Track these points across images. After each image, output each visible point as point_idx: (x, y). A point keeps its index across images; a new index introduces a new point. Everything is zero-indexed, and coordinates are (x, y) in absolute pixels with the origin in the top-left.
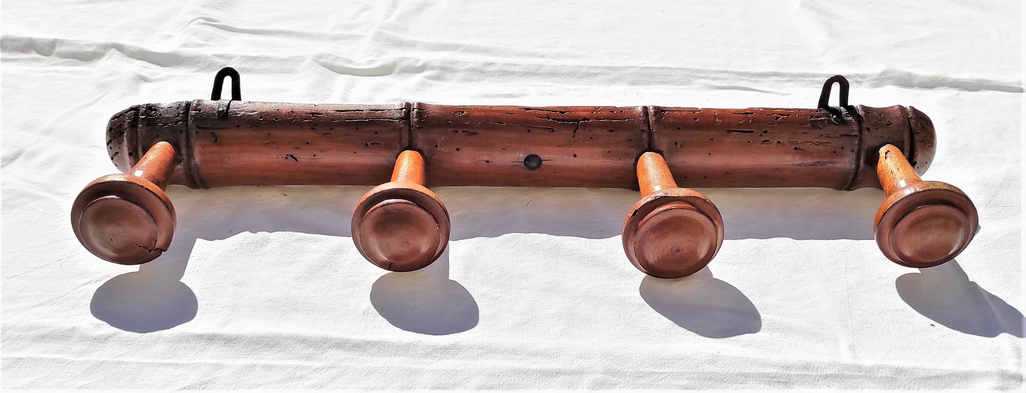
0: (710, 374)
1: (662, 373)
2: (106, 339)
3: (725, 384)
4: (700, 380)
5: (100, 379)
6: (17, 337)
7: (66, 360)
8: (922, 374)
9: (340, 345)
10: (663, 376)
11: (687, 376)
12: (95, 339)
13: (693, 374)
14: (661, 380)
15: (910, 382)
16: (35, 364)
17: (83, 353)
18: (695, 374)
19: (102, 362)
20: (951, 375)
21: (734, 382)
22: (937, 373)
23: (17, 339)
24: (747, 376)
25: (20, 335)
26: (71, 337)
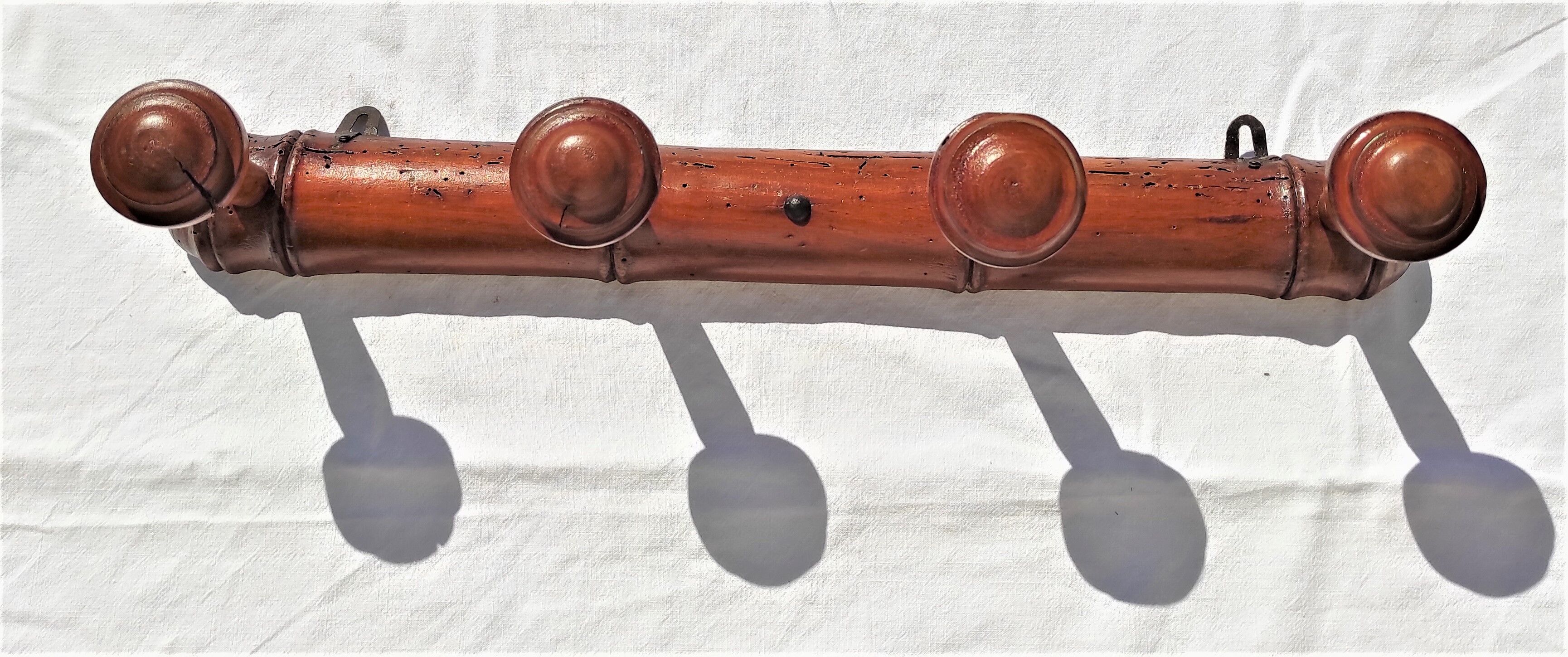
0: (977, 506)
1: (919, 506)
2: (237, 479)
3: (994, 518)
4: (965, 515)
5: (254, 556)
6: (128, 484)
7: (203, 523)
8: (1232, 491)
9: (527, 475)
10: (921, 510)
11: (949, 511)
12: (225, 482)
13: (956, 507)
14: (918, 516)
15: (1215, 502)
16: (168, 534)
17: (216, 508)
18: (958, 507)
19: (247, 525)
20: (1266, 490)
21: (1005, 513)
22: (1250, 488)
23: (129, 486)
24: (1021, 504)
25: (131, 480)
26: (194, 479)
